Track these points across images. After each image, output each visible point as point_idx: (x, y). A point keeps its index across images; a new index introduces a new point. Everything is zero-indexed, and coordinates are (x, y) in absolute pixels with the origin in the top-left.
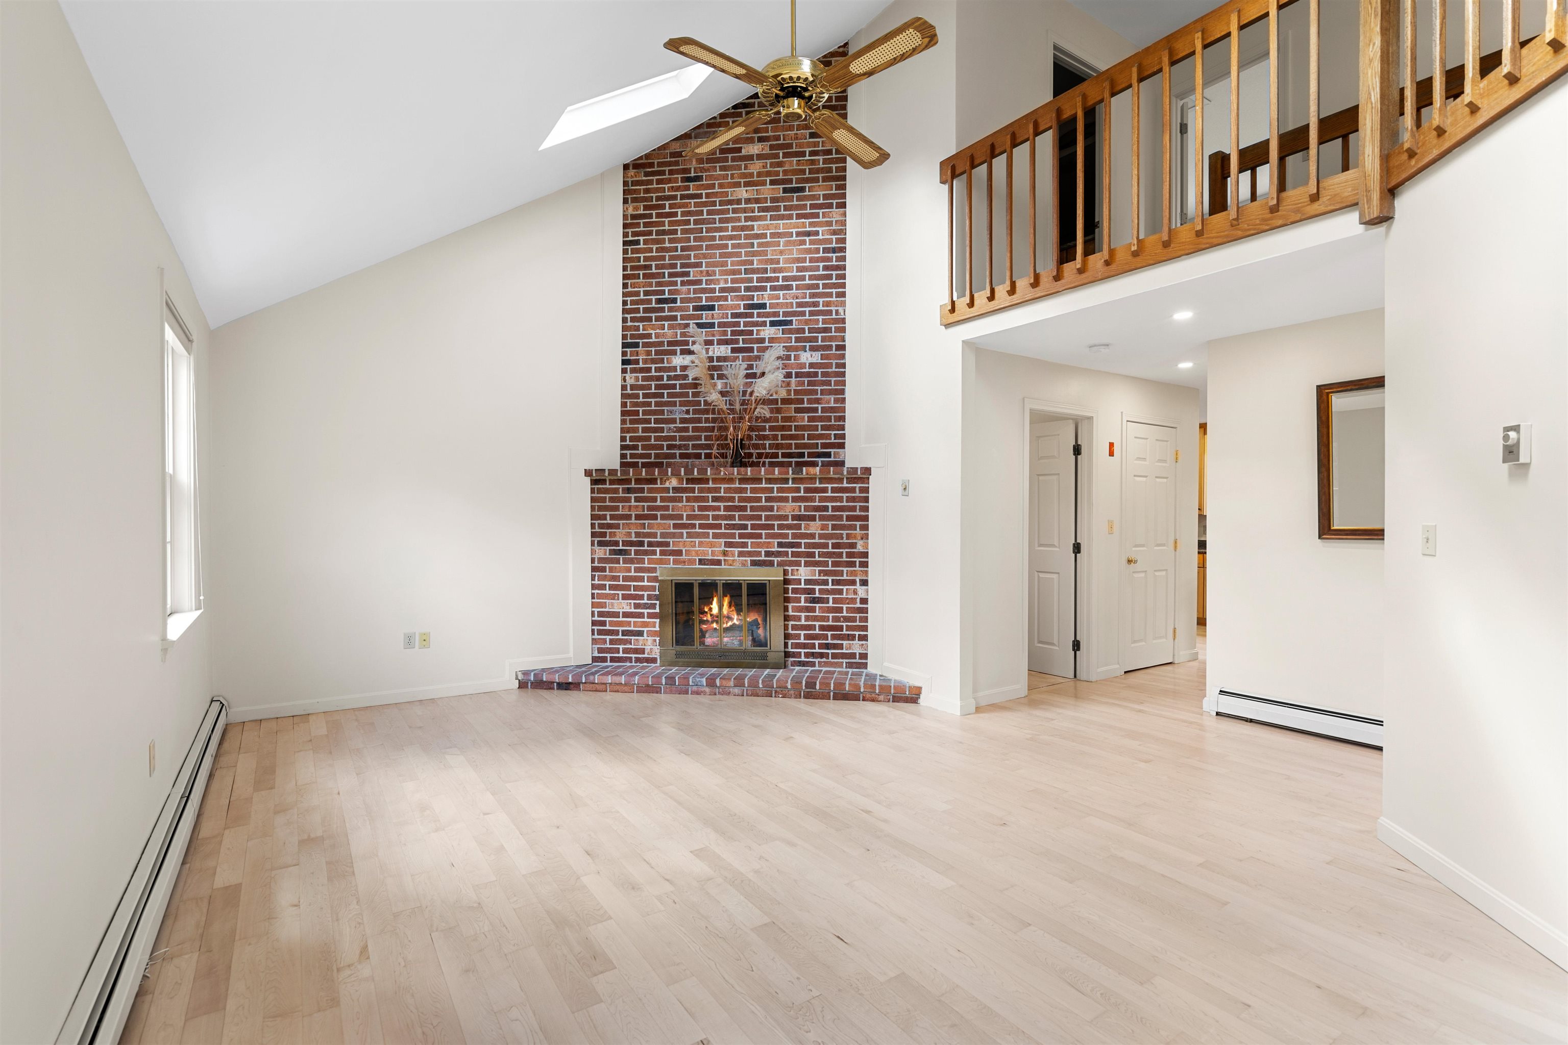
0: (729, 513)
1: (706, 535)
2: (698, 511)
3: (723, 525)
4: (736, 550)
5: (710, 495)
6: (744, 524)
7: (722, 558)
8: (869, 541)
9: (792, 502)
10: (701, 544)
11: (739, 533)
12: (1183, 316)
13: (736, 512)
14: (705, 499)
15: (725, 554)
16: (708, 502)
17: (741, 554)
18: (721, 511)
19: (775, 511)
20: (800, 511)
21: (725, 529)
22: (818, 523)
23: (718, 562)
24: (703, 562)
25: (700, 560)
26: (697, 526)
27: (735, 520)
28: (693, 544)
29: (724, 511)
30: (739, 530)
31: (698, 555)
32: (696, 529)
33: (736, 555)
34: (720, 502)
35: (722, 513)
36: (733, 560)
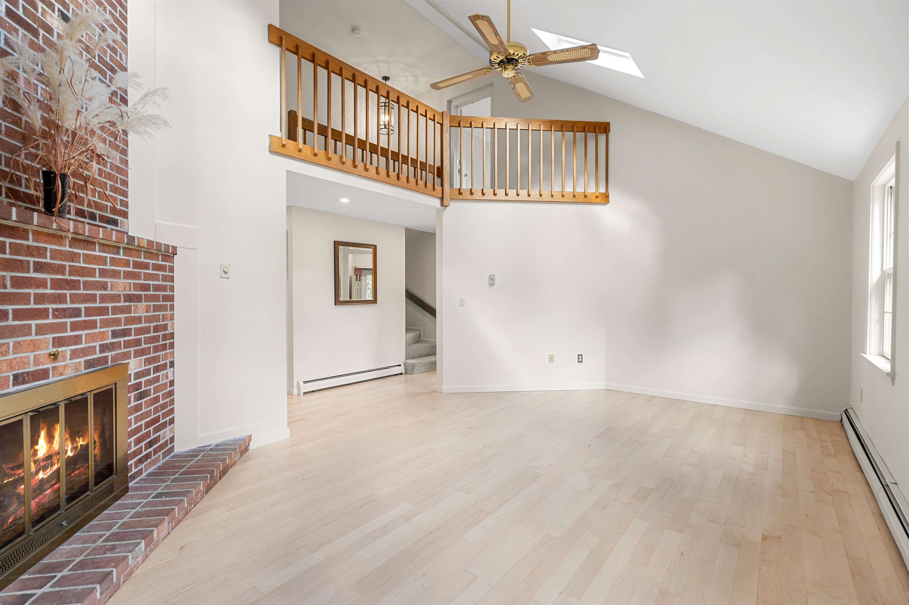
0: (59, 292)
1: (26, 330)
2: (13, 286)
3: (51, 311)
4: (68, 349)
5: (32, 259)
6: (78, 308)
7: (50, 366)
8: (175, 321)
9: (124, 278)
10: (18, 346)
11: (71, 322)
12: (344, 201)
13: (66, 289)
14: (22, 266)
15: (54, 357)
16: (28, 272)
17: (75, 354)
18: (47, 288)
19: (109, 289)
20: (130, 290)
21: (53, 318)
22: (144, 304)
23: (44, 374)
24: (21, 379)
25: (16, 377)
26: (11, 315)
27: (66, 303)
28: (4, 349)
29: (51, 289)
30: (71, 317)
31: (12, 368)
32: (8, 320)
33: (68, 357)
34: (46, 273)
35: (49, 291)
36: (65, 366)
